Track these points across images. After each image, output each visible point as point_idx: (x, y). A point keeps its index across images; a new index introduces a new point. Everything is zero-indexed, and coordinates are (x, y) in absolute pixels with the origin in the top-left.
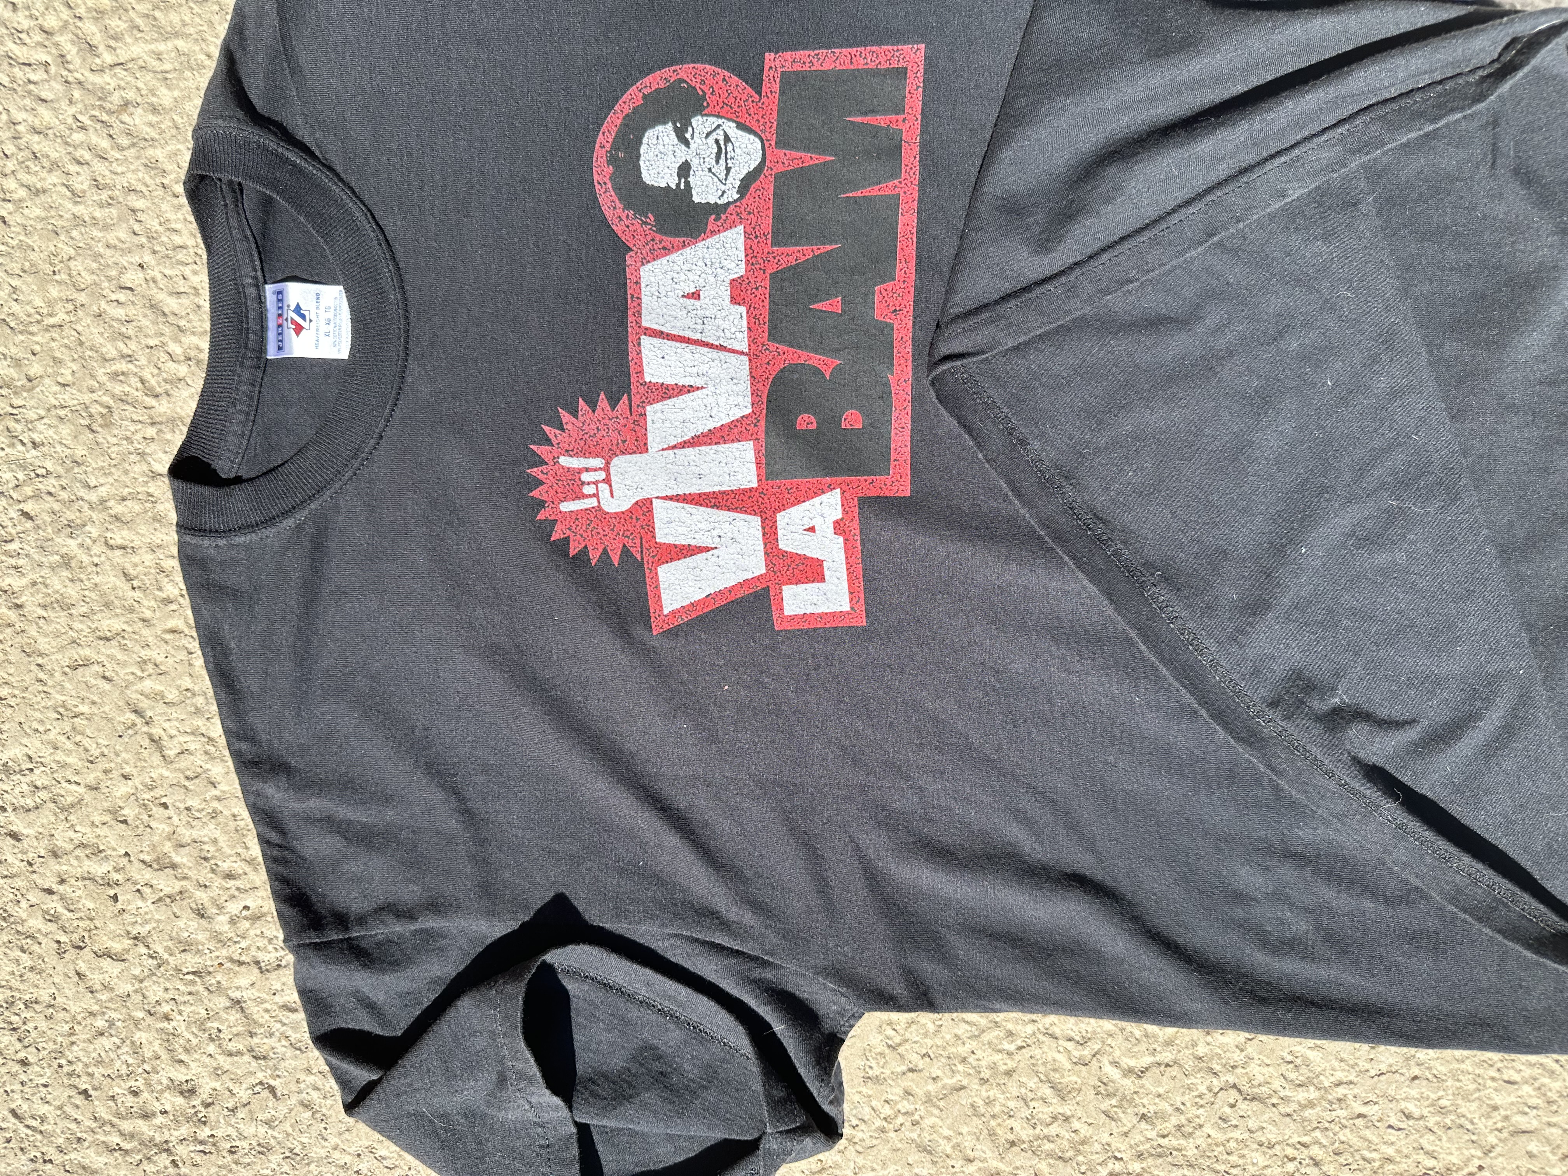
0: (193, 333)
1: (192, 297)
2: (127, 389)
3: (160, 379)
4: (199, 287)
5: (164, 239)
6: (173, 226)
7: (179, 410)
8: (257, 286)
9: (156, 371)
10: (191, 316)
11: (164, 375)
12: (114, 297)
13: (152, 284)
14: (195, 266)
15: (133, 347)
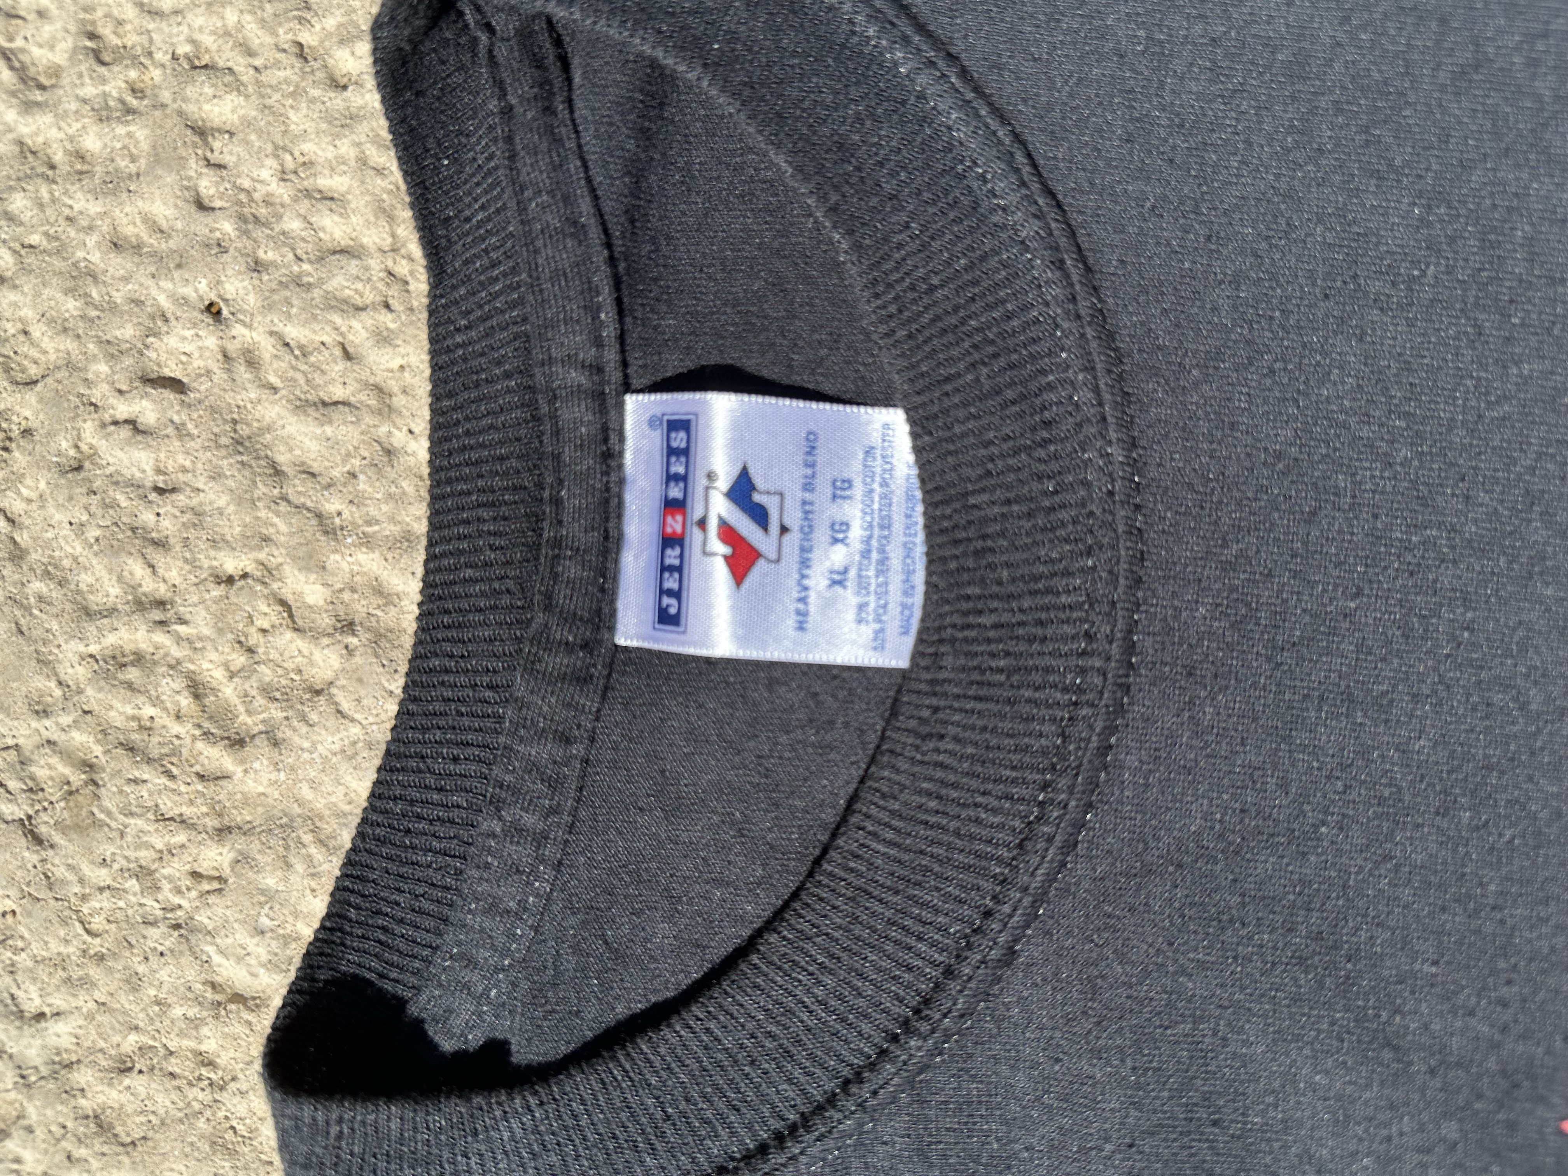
0: (367, 542)
1: (369, 420)
2: (149, 711)
3: (251, 686)
4: (394, 386)
5: (294, 225)
6: (324, 182)
7: (306, 792)
8: (599, 396)
9: (239, 660)
10: (363, 485)
11: (266, 673)
12: (123, 409)
13: (242, 372)
14: (386, 319)
15: (174, 576)
